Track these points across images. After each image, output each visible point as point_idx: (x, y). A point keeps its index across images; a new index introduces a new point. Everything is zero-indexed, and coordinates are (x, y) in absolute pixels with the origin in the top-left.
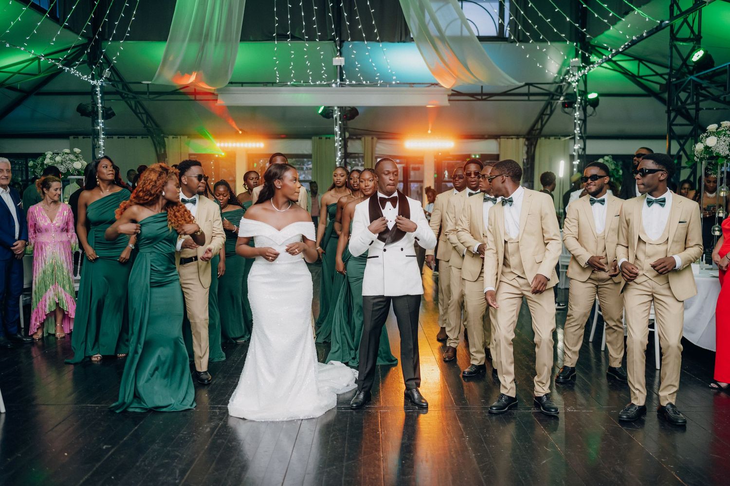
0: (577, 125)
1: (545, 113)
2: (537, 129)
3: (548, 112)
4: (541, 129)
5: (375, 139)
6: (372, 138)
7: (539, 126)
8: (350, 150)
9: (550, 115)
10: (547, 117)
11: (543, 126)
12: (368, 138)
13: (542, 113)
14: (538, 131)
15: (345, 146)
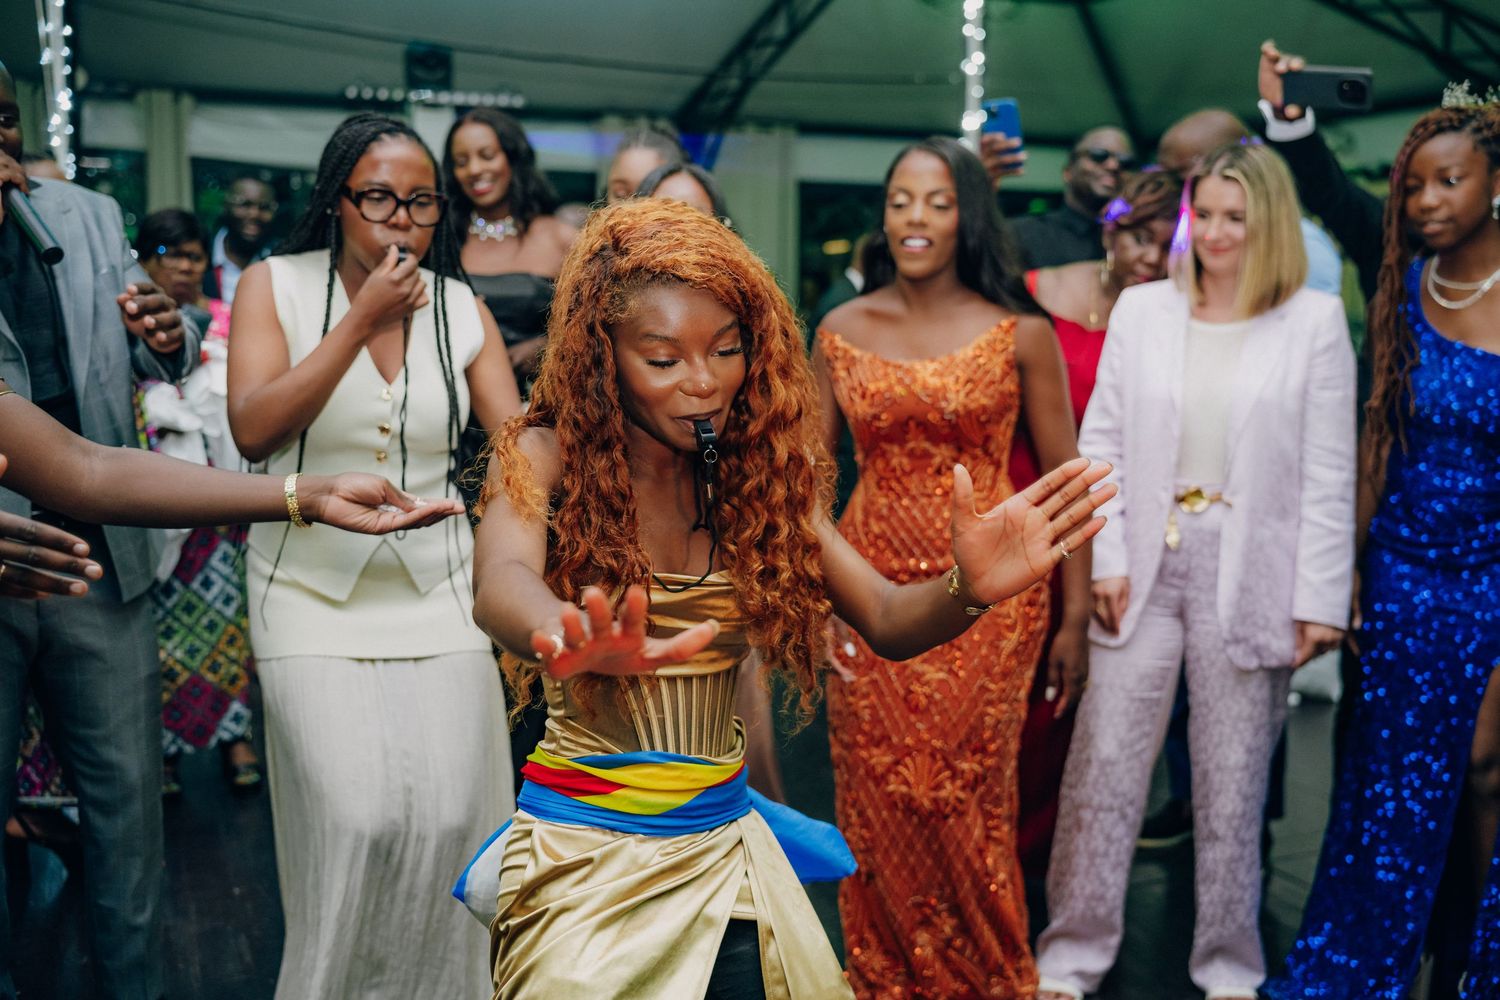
0: (972, 45)
1: (762, 35)
2: (722, 94)
3: (780, 29)
4: (741, 94)
5: (187, 101)
6: (177, 99)
7: (733, 83)
8: (92, 137)
9: (785, 44)
10: (769, 51)
11: (748, 82)
12: (163, 99)
13: (748, 41)
14: (723, 103)
15: (75, 118)
